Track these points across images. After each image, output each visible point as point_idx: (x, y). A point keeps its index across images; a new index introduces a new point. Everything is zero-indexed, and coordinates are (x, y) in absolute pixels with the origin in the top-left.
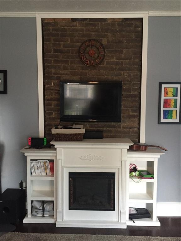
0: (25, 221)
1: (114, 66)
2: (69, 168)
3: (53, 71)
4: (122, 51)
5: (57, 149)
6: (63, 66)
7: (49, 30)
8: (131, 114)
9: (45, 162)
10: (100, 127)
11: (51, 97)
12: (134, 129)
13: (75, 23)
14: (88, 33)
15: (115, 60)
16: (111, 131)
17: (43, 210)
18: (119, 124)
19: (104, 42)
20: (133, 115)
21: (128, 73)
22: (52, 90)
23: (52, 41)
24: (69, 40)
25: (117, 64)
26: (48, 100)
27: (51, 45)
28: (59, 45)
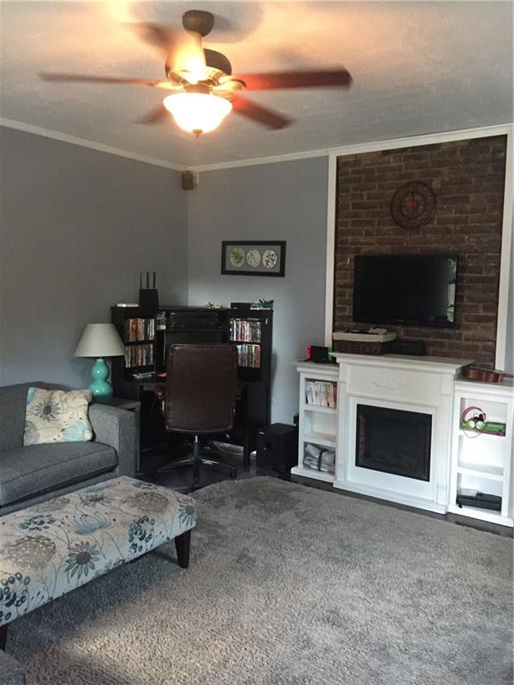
0: (294, 471)
1: (452, 227)
2: (358, 397)
3: (350, 239)
4: (468, 197)
5: (341, 365)
6: (366, 230)
7: (347, 173)
8: (482, 313)
9: (326, 386)
10: (422, 336)
11: (345, 281)
12: (486, 343)
13: (387, 158)
14: (409, 171)
15: (453, 215)
16: (442, 345)
17: (320, 460)
18: (457, 332)
19: (436, 184)
20: (485, 316)
21: (477, 238)
22: (347, 270)
23: (352, 192)
24: (377, 188)
25: (456, 221)
26: (341, 287)
27: (350, 197)
28: (361, 195)
